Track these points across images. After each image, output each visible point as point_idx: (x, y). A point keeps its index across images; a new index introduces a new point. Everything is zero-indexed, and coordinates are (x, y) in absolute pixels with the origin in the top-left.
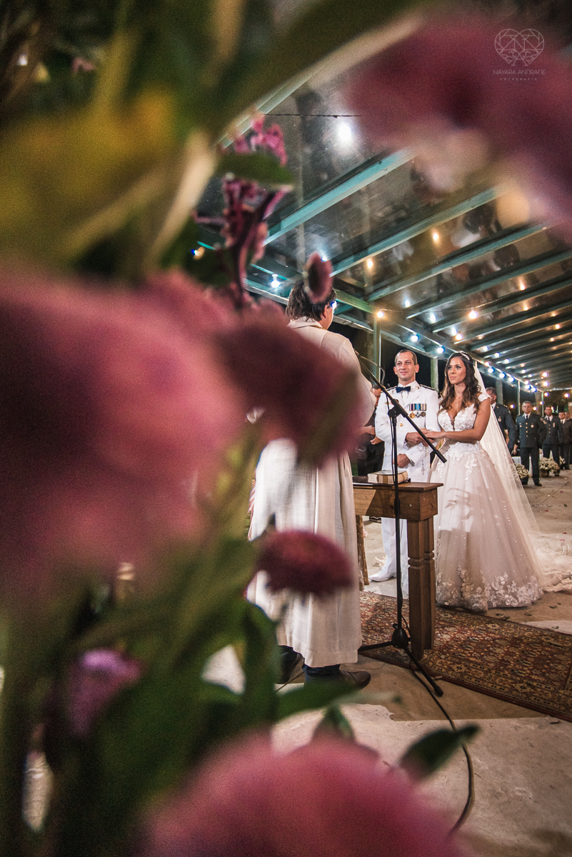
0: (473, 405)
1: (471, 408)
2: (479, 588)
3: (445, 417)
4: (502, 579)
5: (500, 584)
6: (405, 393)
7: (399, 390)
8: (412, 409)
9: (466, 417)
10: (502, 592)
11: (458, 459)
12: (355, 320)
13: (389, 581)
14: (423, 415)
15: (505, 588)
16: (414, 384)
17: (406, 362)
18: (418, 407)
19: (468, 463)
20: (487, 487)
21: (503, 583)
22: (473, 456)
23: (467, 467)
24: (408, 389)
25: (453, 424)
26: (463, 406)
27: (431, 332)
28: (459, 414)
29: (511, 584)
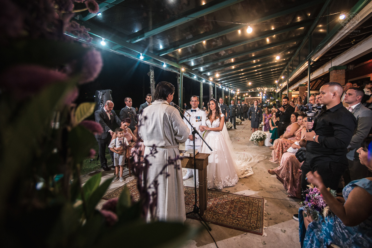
0: (219, 119)
1: (218, 120)
2: (220, 182)
3: (209, 122)
4: (227, 177)
5: (226, 179)
6: (194, 112)
7: (192, 111)
8: (197, 119)
9: (216, 122)
10: (227, 182)
11: (213, 137)
12: (173, 69)
13: (189, 179)
14: (201, 120)
15: (228, 180)
16: (197, 109)
17: (195, 101)
18: (199, 118)
19: (216, 138)
20: (224, 151)
21: (227, 179)
22: (218, 136)
23: (216, 140)
24: (195, 111)
25: (211, 124)
26: (215, 118)
27: (201, 74)
28: (214, 121)
29: (230, 179)
